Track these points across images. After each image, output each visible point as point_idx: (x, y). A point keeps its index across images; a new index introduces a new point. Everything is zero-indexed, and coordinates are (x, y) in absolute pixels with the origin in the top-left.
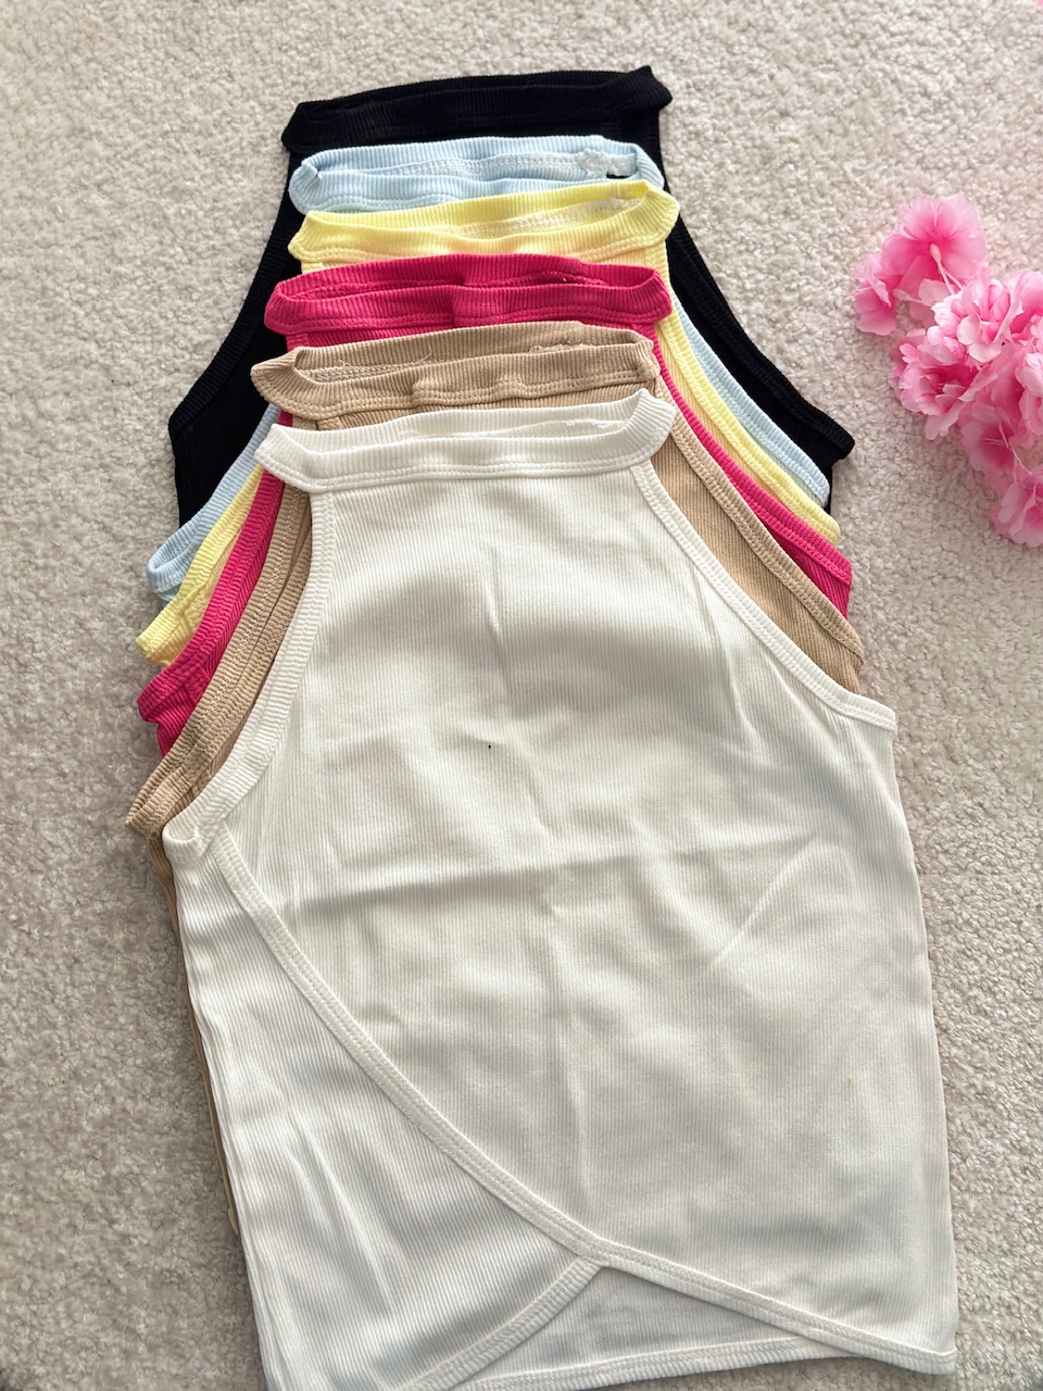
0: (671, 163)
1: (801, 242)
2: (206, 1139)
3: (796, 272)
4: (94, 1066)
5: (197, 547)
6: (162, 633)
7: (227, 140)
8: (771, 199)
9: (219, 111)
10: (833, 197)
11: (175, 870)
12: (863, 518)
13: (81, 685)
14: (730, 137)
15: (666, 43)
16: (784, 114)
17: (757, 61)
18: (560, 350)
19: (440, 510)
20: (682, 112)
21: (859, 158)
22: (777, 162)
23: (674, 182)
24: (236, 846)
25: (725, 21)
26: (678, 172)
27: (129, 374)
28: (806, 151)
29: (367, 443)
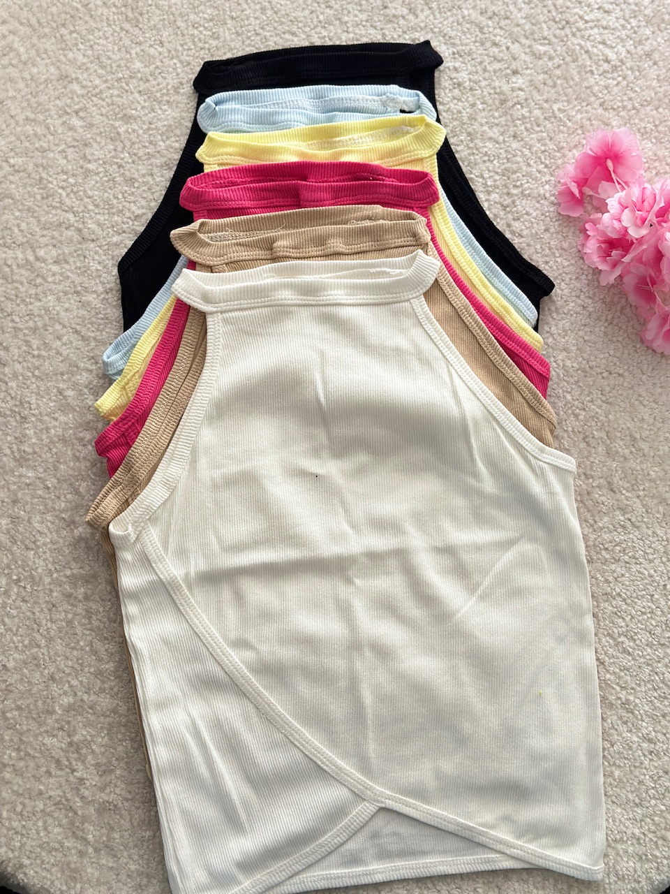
0: (442, 104)
1: (524, 155)
2: (134, 721)
3: (520, 175)
4: (64, 672)
5: (134, 346)
6: (111, 400)
7: (158, 84)
8: (505, 127)
10: (545, 127)
11: (116, 551)
12: (559, 334)
13: (60, 431)
14: (480, 87)
15: (440, 25)
16: (515, 72)
17: (498, 38)
18: (368, 223)
19: (289, 325)
20: (449, 70)
21: (562, 101)
22: (510, 104)
23: (443, 116)
25: (479, 11)
26: (446, 109)
27: (93, 234)
28: (529, 97)
29: (243, 282)
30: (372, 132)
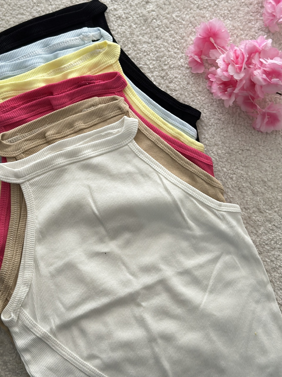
0: (113, 30)
1: (165, 47)
3: (166, 58)
8: (151, 34)
10: (171, 28)
11: (9, 328)
12: (210, 138)
14: (131, 16)
16: (147, 2)
18: (93, 109)
19: (67, 177)
20: (112, 11)
21: (177, 11)
22: (149, 20)
23: (117, 37)
24: (28, 314)
26: (116, 33)
28: (158, 14)
29: (35, 161)
30: (80, 58)
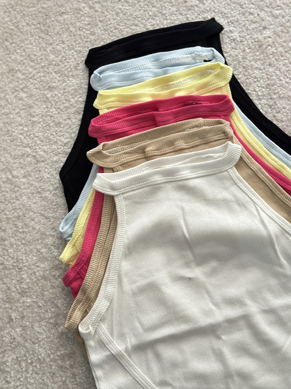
0: (226, 52)
1: (277, 75)
3: (276, 86)
5: (76, 219)
6: (67, 254)
8: (264, 60)
9: (61, 56)
10: (286, 57)
11: (85, 341)
13: (41, 273)
14: (246, 39)
15: (218, 7)
16: (265, 28)
17: (252, 10)
18: (196, 129)
19: (161, 195)
20: (227, 32)
22: (264, 47)
23: (229, 60)
26: (229, 55)
27: (42, 157)
28: (274, 41)
29: (132, 175)
30: (190, 76)
